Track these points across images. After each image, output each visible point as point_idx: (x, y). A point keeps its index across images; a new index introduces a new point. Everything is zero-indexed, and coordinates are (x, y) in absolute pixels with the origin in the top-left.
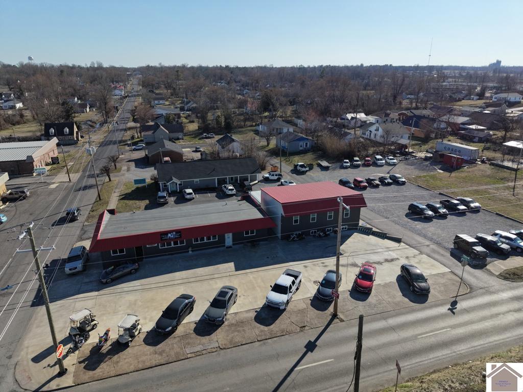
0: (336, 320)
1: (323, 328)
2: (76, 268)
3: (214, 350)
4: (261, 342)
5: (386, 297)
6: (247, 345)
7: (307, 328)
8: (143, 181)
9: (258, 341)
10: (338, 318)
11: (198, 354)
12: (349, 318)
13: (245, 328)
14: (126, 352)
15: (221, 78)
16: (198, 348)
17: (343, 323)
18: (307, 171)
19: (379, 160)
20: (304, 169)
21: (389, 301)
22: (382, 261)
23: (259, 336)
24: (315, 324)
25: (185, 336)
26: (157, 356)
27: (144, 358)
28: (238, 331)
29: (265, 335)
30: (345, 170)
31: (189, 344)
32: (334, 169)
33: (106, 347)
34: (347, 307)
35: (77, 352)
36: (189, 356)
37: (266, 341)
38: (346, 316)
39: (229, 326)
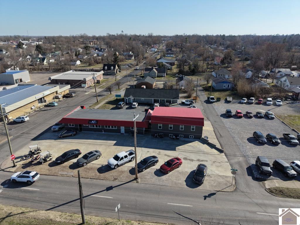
0: (135, 181)
1: (125, 182)
2: (55, 129)
3: (70, 176)
4: (91, 179)
5: (174, 178)
6: (84, 179)
7: (117, 180)
8: (120, 96)
9: (90, 178)
10: (136, 181)
11: (62, 175)
12: (142, 182)
13: (90, 171)
14: (39, 166)
15: (215, 42)
16: (64, 173)
17: (137, 184)
18: (214, 102)
19: (268, 101)
20: (212, 101)
21: (173, 181)
22: (195, 159)
23: (93, 176)
24: (123, 179)
25: (64, 167)
26: (48, 171)
27: (42, 170)
28: (86, 172)
29: (96, 177)
30: (241, 105)
31: (63, 170)
32: (234, 103)
33: (35, 162)
34: (146, 177)
35: (25, 161)
36: (59, 175)
37: (93, 179)
38: (141, 181)
39: (85, 168)
